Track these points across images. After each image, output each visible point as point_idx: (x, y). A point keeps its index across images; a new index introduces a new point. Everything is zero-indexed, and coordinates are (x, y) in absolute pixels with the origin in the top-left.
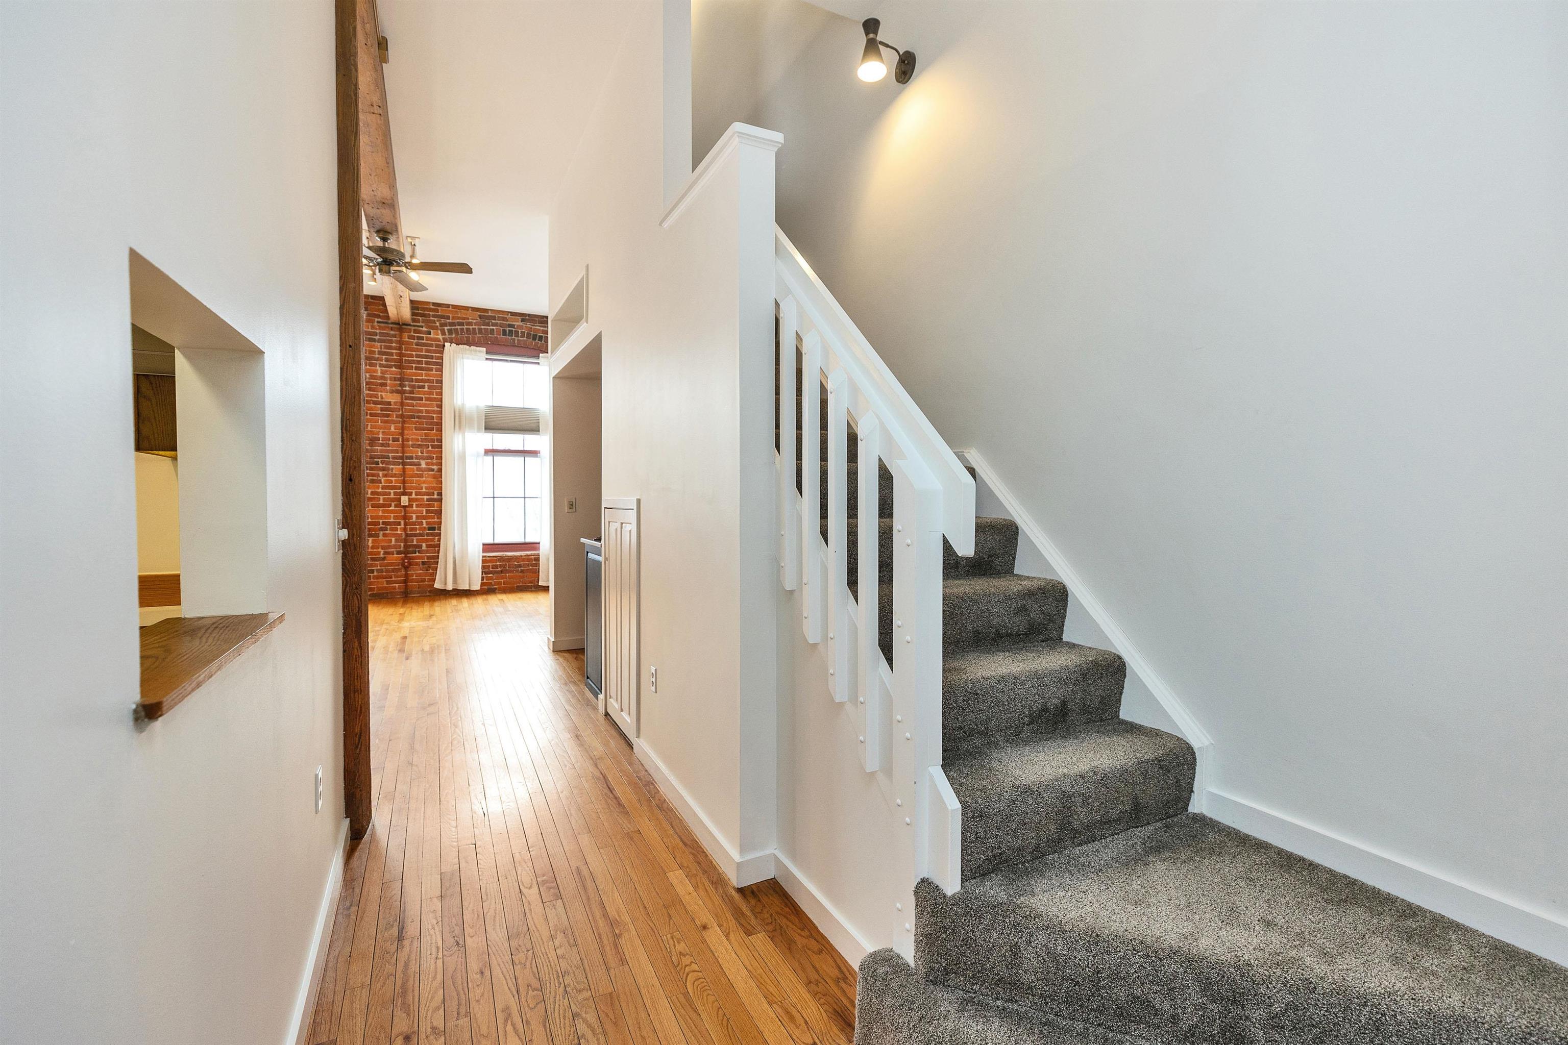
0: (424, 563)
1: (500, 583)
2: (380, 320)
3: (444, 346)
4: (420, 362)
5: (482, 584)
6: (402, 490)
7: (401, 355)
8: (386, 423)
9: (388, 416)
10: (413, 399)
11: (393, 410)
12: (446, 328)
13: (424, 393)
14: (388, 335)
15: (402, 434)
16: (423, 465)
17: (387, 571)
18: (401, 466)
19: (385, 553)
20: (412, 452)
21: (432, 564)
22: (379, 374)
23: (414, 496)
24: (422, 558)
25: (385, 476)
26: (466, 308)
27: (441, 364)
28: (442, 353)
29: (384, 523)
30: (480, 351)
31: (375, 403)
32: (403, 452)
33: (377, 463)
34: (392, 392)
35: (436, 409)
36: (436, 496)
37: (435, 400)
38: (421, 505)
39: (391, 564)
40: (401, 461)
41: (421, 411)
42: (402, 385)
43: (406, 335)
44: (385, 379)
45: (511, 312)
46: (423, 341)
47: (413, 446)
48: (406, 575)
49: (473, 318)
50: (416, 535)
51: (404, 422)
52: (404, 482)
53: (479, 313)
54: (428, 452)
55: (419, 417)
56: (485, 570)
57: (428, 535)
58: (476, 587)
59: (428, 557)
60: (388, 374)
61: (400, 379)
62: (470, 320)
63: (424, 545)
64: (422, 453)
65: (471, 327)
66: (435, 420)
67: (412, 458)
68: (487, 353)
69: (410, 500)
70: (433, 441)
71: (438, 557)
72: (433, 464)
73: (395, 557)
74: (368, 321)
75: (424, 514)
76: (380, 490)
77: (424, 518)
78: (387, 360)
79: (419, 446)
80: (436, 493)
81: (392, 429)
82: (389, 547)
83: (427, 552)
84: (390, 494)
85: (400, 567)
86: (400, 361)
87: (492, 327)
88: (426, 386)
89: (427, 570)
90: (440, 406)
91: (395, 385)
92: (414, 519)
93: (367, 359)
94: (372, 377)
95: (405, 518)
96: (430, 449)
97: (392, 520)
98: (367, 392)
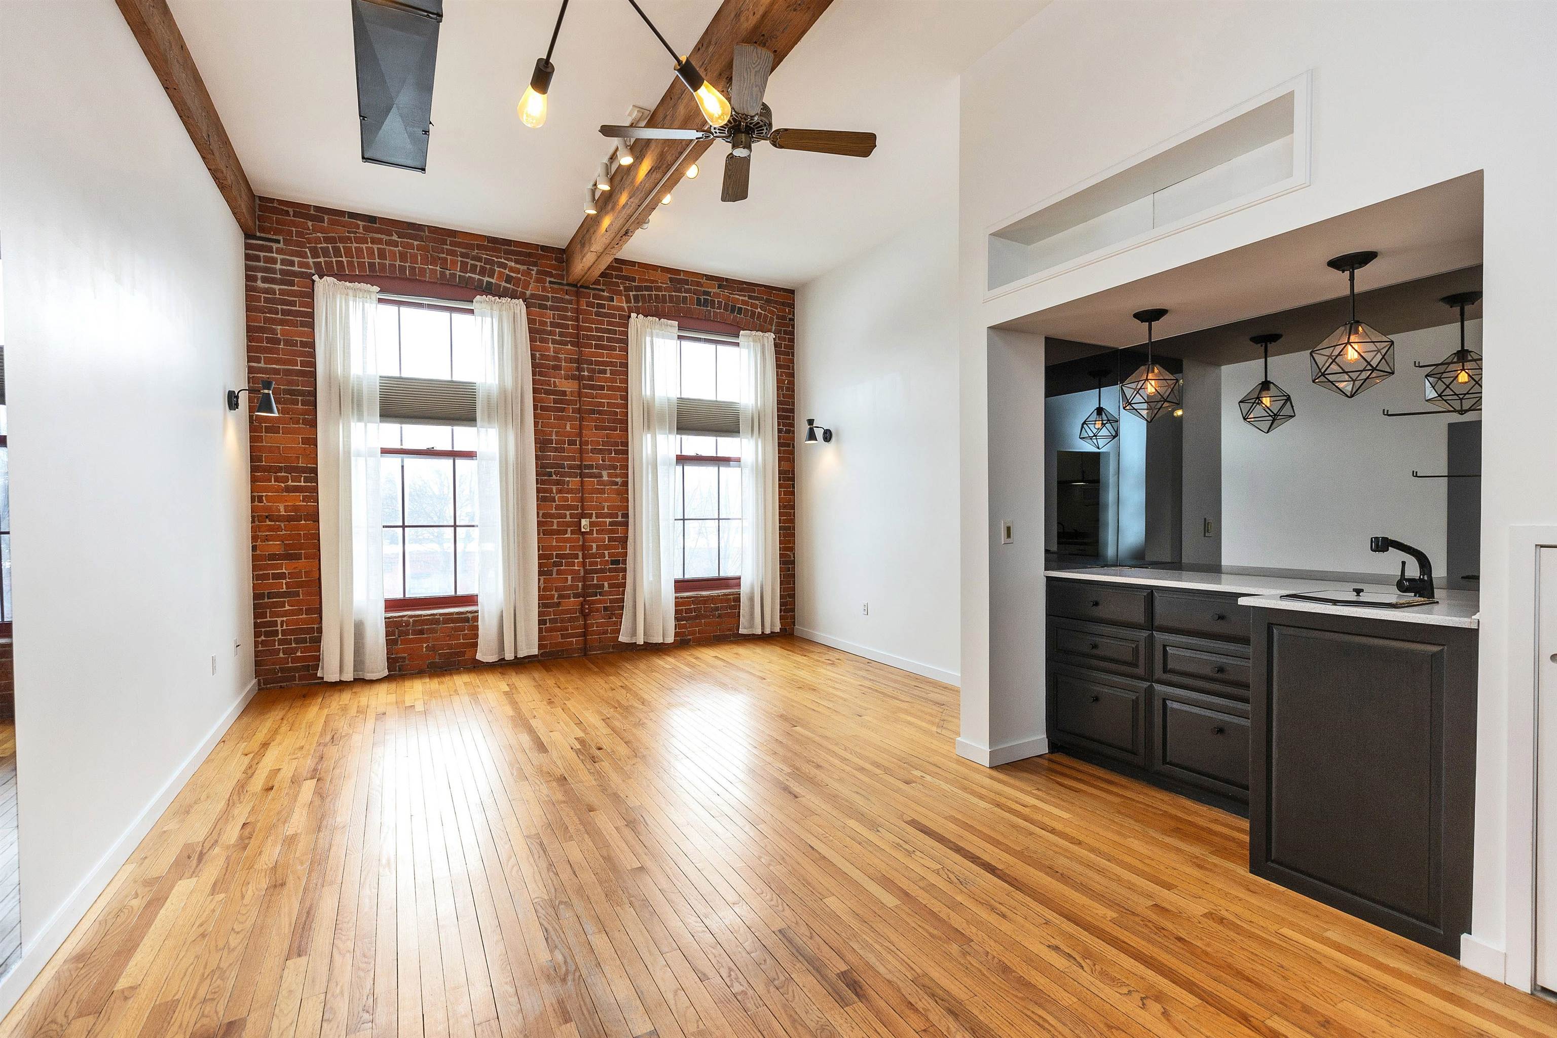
0: (606, 609)
1: (693, 633)
2: (552, 280)
3: (629, 317)
4: (601, 338)
5: (676, 634)
6: (580, 511)
7: (578, 328)
8: (561, 420)
9: (562, 410)
10: (592, 387)
11: (569, 402)
12: (631, 293)
13: (607, 380)
14: (562, 300)
15: (580, 435)
16: (605, 478)
17: (562, 621)
18: (578, 479)
19: (560, 597)
20: (591, 459)
21: (615, 610)
22: (552, 354)
24: (605, 601)
25: (560, 491)
26: (655, 268)
27: (626, 342)
28: (627, 326)
29: (558, 556)
30: (672, 326)
31: (548, 392)
32: (581, 460)
33: (550, 475)
34: (567, 378)
35: (619, 401)
36: (620, 519)
37: (619, 389)
38: (603, 530)
39: (567, 612)
40: (578, 471)
41: (601, 404)
42: (579, 369)
43: (583, 301)
44: (557, 359)
45: (706, 275)
46: (604, 311)
47: (592, 451)
48: (585, 626)
49: (663, 281)
50: (597, 571)
51: (582, 419)
52: (582, 500)
53: (670, 275)
54: (611, 459)
55: (599, 412)
56: (679, 616)
57: (610, 570)
58: (670, 639)
59: (611, 601)
60: (562, 353)
61: (578, 361)
62: (660, 285)
63: (606, 584)
64: (603, 461)
65: (660, 293)
66: (619, 417)
67: (591, 467)
68: (680, 328)
69: (592, 524)
70: (616, 444)
71: (623, 600)
72: (616, 476)
73: (572, 603)
74: (538, 281)
75: (607, 542)
76: (554, 511)
77: (607, 547)
78: (561, 334)
79: (600, 451)
80: (620, 514)
81: (568, 428)
82: (564, 588)
83: (610, 593)
84: (565, 517)
85: (578, 614)
86: (577, 336)
87: (684, 294)
88: (608, 372)
89: (610, 618)
90: (625, 398)
91: (571, 369)
92: (594, 550)
93: (536, 333)
94: (543, 357)
95: (584, 548)
96: (613, 455)
97: (568, 552)
98: (537, 377)
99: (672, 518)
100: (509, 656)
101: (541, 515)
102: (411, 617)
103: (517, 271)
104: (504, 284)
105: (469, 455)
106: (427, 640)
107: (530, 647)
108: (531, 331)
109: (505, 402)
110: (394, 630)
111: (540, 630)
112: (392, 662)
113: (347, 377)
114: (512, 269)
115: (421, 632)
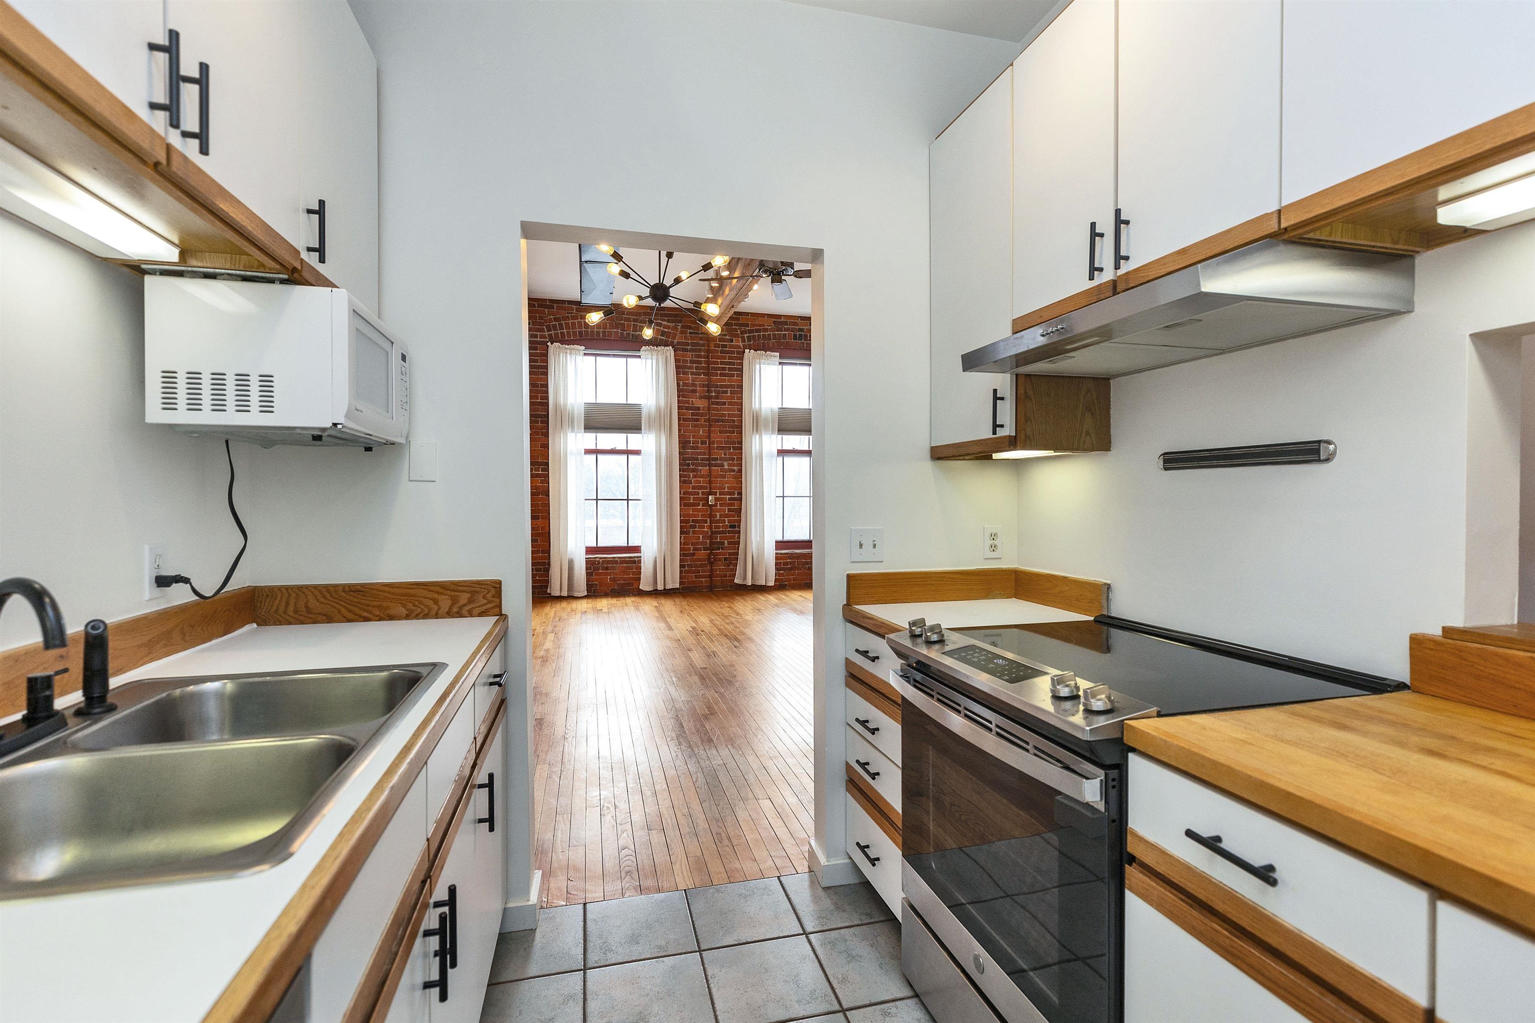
0: (726, 559)
1: (789, 580)
2: (692, 331)
3: (744, 352)
4: (724, 369)
5: (776, 580)
6: (708, 490)
7: (708, 363)
8: (696, 427)
9: (697, 420)
10: (717, 403)
11: (702, 415)
12: (745, 335)
13: (727, 398)
14: (698, 344)
15: (709, 437)
16: (726, 467)
17: (696, 566)
18: (708, 468)
19: (694, 549)
20: (716, 454)
21: (732, 560)
22: (691, 382)
23: (718, 496)
24: (725, 554)
25: (695, 477)
26: (764, 315)
27: (741, 370)
28: (742, 359)
29: (694, 521)
30: (775, 356)
31: (687, 408)
32: (709, 455)
33: (689, 465)
34: (701, 397)
35: (736, 412)
36: (736, 496)
37: (736, 404)
38: (724, 504)
39: (699, 560)
40: (708, 462)
41: (724, 415)
42: (709, 391)
43: (712, 344)
44: (694, 385)
45: (800, 317)
46: (726, 349)
47: (717, 448)
48: (712, 570)
49: (768, 324)
50: (720, 533)
51: (710, 426)
52: (710, 482)
53: (774, 320)
54: (730, 454)
55: (723, 421)
56: (779, 567)
57: (729, 532)
58: (771, 583)
59: (730, 554)
60: (698, 381)
61: (708, 386)
62: (766, 327)
63: (726, 541)
64: (725, 455)
65: (767, 333)
66: (736, 424)
67: (716, 459)
68: (780, 357)
69: (716, 499)
70: (734, 443)
71: (737, 554)
72: (734, 465)
73: (703, 554)
74: (682, 333)
75: (727, 512)
76: (691, 490)
77: (727, 516)
78: (697, 368)
79: (723, 448)
80: (736, 492)
81: (701, 433)
82: (697, 544)
83: (729, 548)
84: (699, 494)
85: (706, 562)
86: (708, 368)
87: (784, 333)
88: (729, 392)
89: (729, 566)
90: (741, 410)
91: (703, 391)
92: (718, 518)
93: (680, 368)
94: (685, 384)
95: (711, 516)
96: (732, 451)
97: (700, 518)
98: (681, 399)
99: (774, 496)
100: (660, 587)
101: (682, 492)
102: (601, 558)
103: (669, 327)
104: (660, 337)
105: (637, 452)
106: (610, 574)
107: (674, 583)
108: (677, 367)
109: (660, 418)
110: (590, 564)
111: (681, 572)
112: (589, 586)
113: (565, 405)
114: (665, 327)
115: (607, 568)
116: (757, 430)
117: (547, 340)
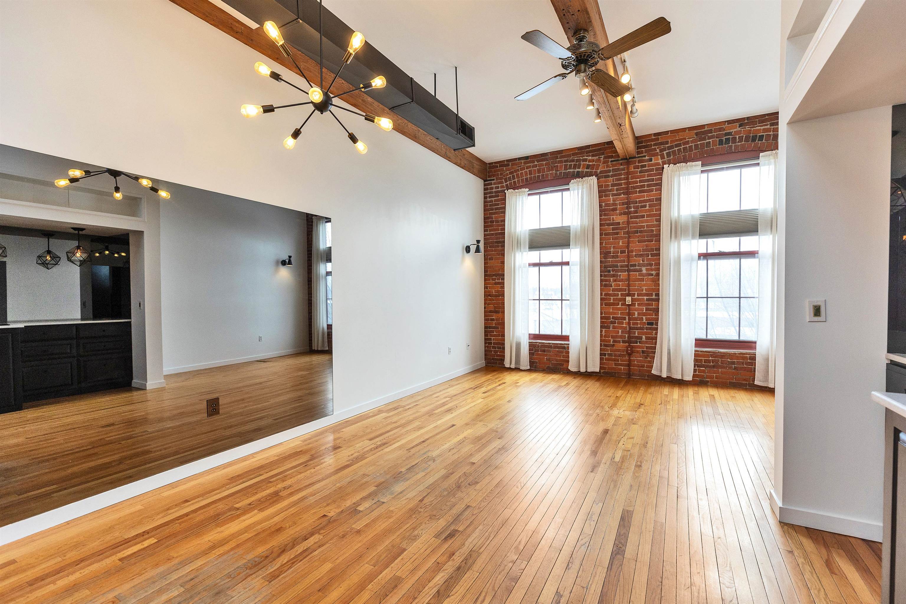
0: (643, 352)
1: (711, 377)
2: (613, 159)
3: (663, 168)
4: (643, 186)
5: (694, 376)
6: (627, 292)
7: (628, 183)
8: (616, 239)
9: (617, 233)
10: (637, 217)
11: (621, 228)
12: (665, 152)
13: (646, 211)
14: (618, 170)
15: (628, 247)
16: (644, 271)
17: (615, 355)
18: (627, 273)
19: (614, 341)
20: (635, 261)
21: (650, 353)
22: (612, 202)
23: (636, 297)
24: (643, 347)
25: (615, 281)
26: (683, 130)
27: (660, 185)
28: (661, 174)
29: (613, 318)
30: (696, 166)
31: (609, 225)
32: (628, 262)
33: (609, 271)
34: (621, 214)
35: (655, 223)
36: (654, 297)
37: (655, 215)
38: (642, 304)
39: (619, 350)
40: (627, 268)
41: (643, 227)
42: (628, 208)
43: (632, 166)
44: (614, 204)
45: (727, 121)
46: (646, 168)
47: (636, 256)
48: (630, 360)
49: (690, 137)
50: (637, 329)
51: (629, 237)
52: (629, 285)
53: (695, 131)
54: (648, 260)
55: (641, 232)
56: (698, 363)
57: (647, 329)
58: (689, 377)
59: (647, 347)
60: (618, 201)
61: (627, 203)
62: (687, 140)
63: (644, 337)
64: (643, 261)
65: (688, 146)
66: (654, 233)
67: (635, 265)
68: (703, 165)
69: (632, 300)
70: (652, 250)
71: (655, 348)
72: (652, 270)
73: (621, 346)
74: (604, 162)
75: (644, 311)
76: (611, 292)
77: (644, 314)
78: (617, 190)
79: (641, 255)
80: (654, 294)
81: (621, 244)
82: (617, 337)
83: (646, 343)
84: (618, 295)
85: (625, 353)
86: (627, 188)
87: (708, 141)
88: (648, 205)
89: (646, 358)
90: (659, 220)
91: (623, 208)
92: (636, 315)
93: (602, 192)
94: (607, 205)
95: (629, 314)
96: (650, 257)
97: (619, 316)
98: (603, 217)
99: (693, 296)
100: (583, 370)
101: (603, 294)
102: (540, 343)
103: (593, 161)
104: (586, 170)
105: (567, 263)
106: (546, 355)
107: (595, 366)
108: (599, 192)
109: (584, 233)
110: (532, 347)
111: (601, 359)
112: (531, 363)
114: (590, 161)
115: (544, 351)
116: (676, 237)
117: (505, 189)
